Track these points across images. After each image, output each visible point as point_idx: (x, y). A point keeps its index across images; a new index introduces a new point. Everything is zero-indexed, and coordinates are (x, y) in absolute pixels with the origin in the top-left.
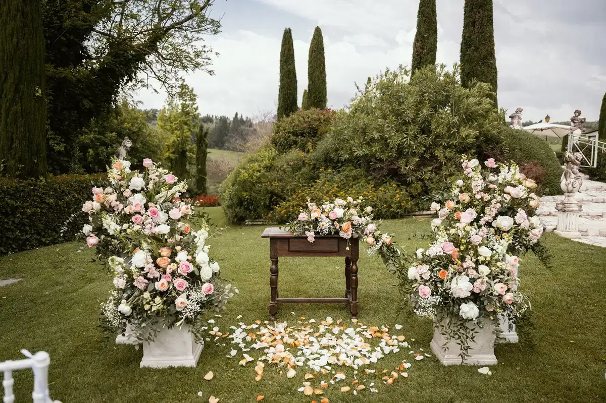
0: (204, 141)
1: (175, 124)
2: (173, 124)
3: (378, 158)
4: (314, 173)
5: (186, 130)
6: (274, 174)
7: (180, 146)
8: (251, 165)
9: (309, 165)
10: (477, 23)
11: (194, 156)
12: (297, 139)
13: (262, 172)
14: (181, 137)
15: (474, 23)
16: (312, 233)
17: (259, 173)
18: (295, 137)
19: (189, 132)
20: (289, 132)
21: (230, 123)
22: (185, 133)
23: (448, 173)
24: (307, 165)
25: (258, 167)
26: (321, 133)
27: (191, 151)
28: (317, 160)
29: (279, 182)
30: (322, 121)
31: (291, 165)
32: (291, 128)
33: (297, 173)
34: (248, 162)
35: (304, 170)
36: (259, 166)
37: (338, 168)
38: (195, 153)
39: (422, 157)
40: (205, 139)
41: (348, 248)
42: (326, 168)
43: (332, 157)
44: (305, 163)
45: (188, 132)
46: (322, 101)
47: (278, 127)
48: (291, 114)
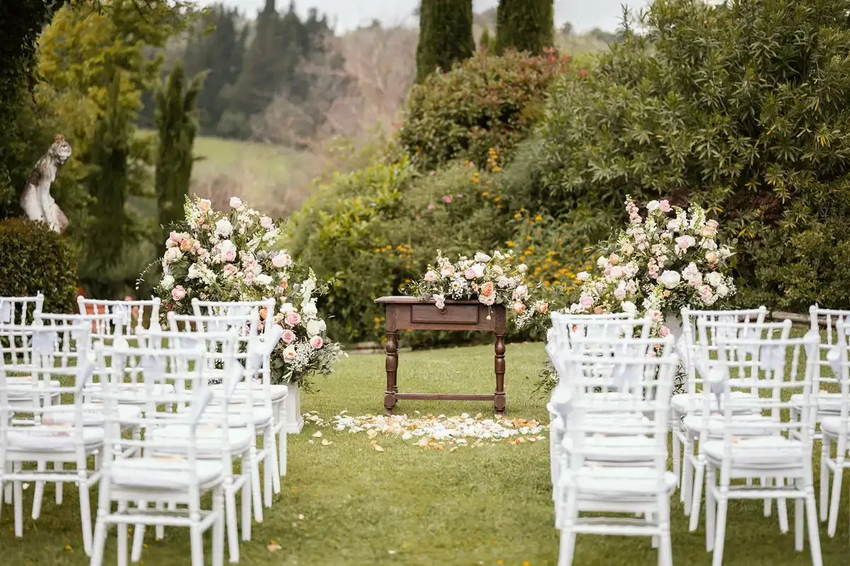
0: (185, 120)
1: (92, 65)
2: (87, 63)
3: (647, 187)
4: (503, 224)
5: (124, 86)
6: (404, 226)
7: (107, 135)
8: (346, 202)
9: (492, 203)
11: (152, 170)
12: (469, 134)
13: (374, 219)
14: (111, 110)
16: (442, 296)
17: (364, 223)
18: (464, 129)
19: (138, 93)
20: (447, 117)
21: (246, 32)
22: (124, 93)
23: (792, 225)
24: (486, 204)
25: (362, 207)
26: (528, 119)
27: (140, 150)
28: (513, 191)
29: (416, 246)
30: (532, 88)
31: (446, 204)
32: (452, 104)
33: (463, 224)
34: (339, 194)
35: (480, 215)
36: (367, 204)
37: (563, 213)
38: (154, 157)
39: (740, 187)
40: (188, 114)
41: (489, 317)
42: (533, 211)
43: (546, 184)
44: (482, 198)
45: (132, 91)
46: (537, 30)
47: (420, 99)
48: (454, 66)
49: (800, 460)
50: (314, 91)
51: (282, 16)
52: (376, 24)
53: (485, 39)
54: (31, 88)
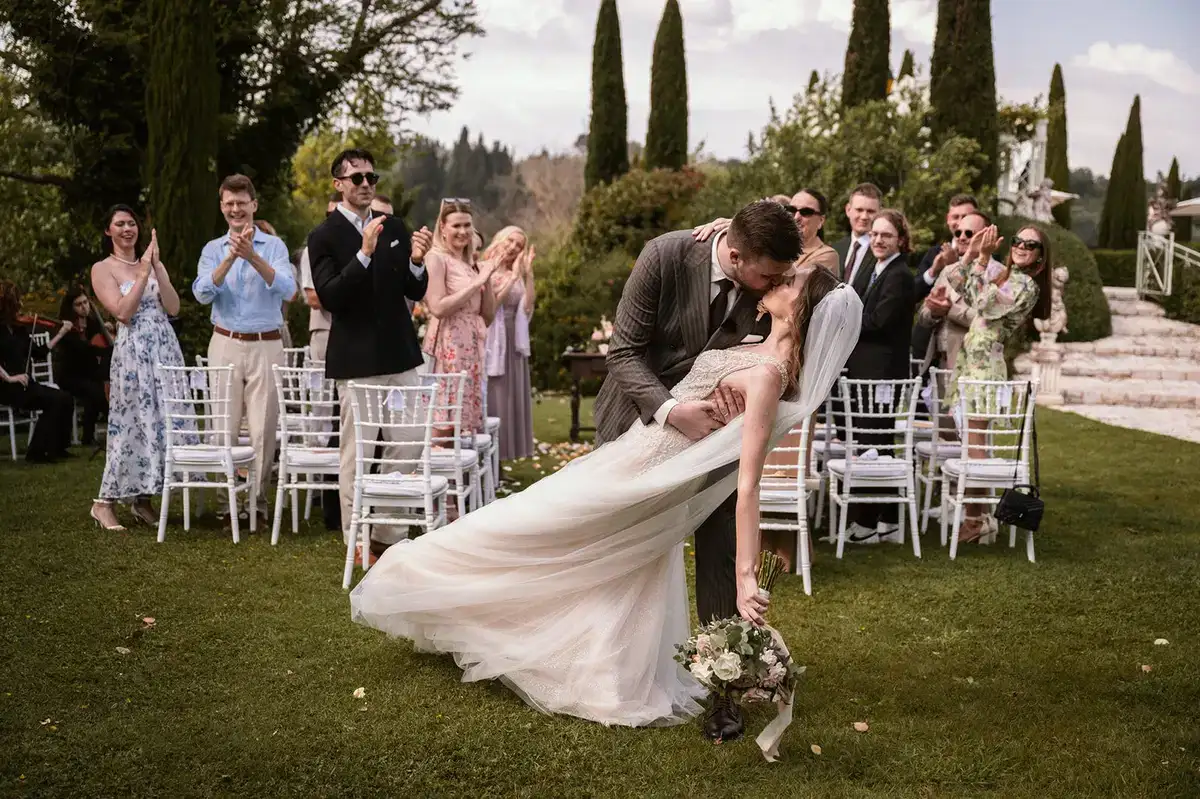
6: (577, 301)
10: (958, 23)
12: (626, 232)
13: (555, 296)
15: (953, 22)
18: (622, 228)
20: (609, 218)
21: (445, 159)
29: (587, 317)
30: (675, 196)
31: (609, 285)
32: (614, 208)
36: (549, 285)
46: (679, 153)
47: (588, 206)
48: (614, 179)
49: (904, 473)
50: (503, 201)
51: (472, 148)
52: (545, 153)
53: (636, 160)
54: (290, 193)
